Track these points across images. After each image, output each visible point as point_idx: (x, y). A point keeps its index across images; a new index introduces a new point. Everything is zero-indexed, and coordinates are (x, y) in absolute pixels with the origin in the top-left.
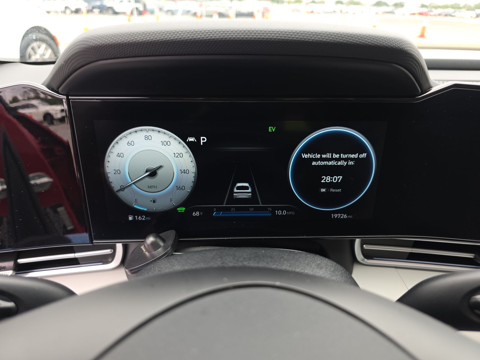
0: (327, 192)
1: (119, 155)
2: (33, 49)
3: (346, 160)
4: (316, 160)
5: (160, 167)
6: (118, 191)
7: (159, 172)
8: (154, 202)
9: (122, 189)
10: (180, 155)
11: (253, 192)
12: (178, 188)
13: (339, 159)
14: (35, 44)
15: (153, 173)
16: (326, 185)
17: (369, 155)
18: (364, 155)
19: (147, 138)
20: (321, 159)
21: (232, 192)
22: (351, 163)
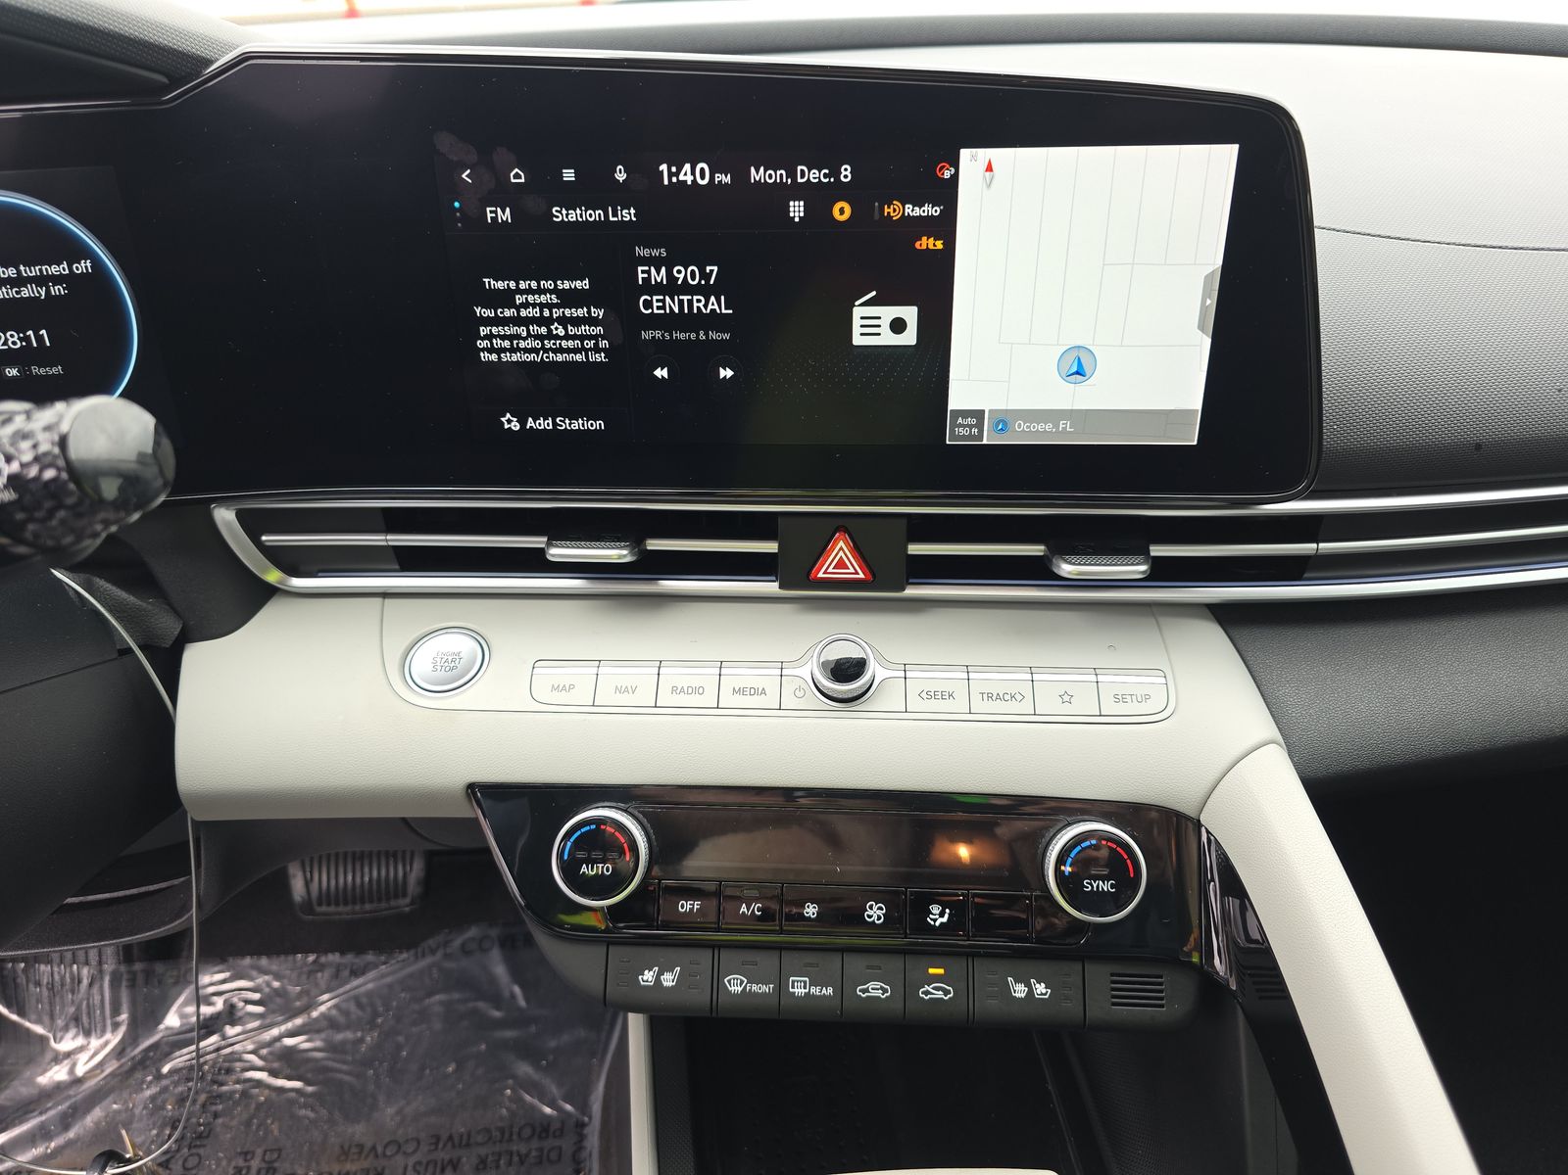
0: (24, 377)
3: (41, 281)
13: (21, 281)
17: (97, 263)
18: (83, 266)
22: (59, 289)
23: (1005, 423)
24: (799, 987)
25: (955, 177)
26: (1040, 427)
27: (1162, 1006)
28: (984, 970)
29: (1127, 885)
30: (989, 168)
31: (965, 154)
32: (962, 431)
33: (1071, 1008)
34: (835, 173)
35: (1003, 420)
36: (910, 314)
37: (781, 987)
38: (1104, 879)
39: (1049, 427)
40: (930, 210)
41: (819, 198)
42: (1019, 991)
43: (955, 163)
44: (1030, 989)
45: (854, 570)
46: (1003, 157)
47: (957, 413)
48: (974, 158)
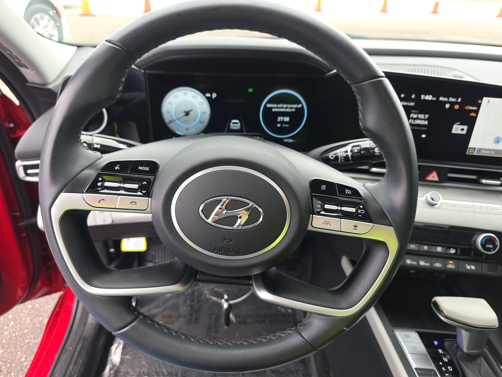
0: (281, 127)
1: (170, 103)
2: (36, 19)
3: (291, 108)
4: (275, 108)
5: (191, 110)
6: (169, 123)
7: (191, 113)
8: (187, 130)
9: (171, 122)
10: (202, 104)
11: (241, 126)
12: (201, 122)
13: (287, 108)
14: (38, 16)
15: (187, 114)
16: (280, 122)
17: (303, 106)
18: (300, 106)
19: (185, 94)
20: (277, 108)
21: (229, 125)
22: (293, 110)
23: (480, 151)
24: (422, 263)
25: (481, 103)
26: (487, 152)
27: (498, 272)
28: (461, 263)
29: (495, 247)
30: (489, 101)
31: (484, 98)
32: (470, 152)
33: (479, 272)
34: (457, 99)
35: (480, 150)
36: (466, 128)
37: (418, 263)
38: (491, 245)
39: (489, 152)
40: (475, 108)
41: (452, 104)
42: (468, 267)
43: (482, 100)
44: (471, 267)
45: (436, 179)
46: (492, 100)
47: (470, 148)
48: (486, 99)
